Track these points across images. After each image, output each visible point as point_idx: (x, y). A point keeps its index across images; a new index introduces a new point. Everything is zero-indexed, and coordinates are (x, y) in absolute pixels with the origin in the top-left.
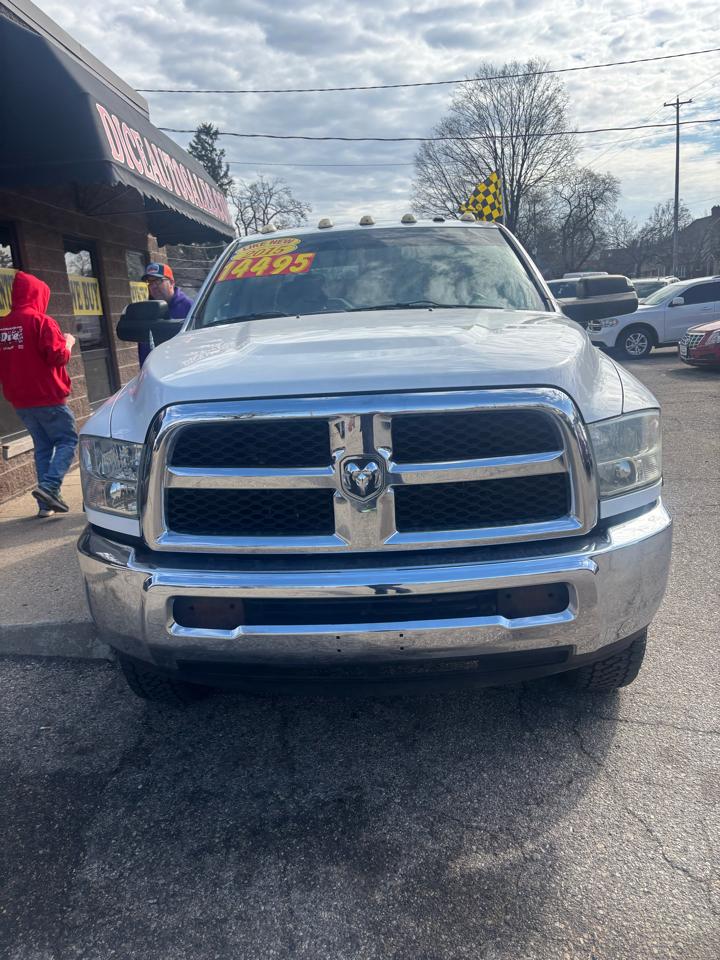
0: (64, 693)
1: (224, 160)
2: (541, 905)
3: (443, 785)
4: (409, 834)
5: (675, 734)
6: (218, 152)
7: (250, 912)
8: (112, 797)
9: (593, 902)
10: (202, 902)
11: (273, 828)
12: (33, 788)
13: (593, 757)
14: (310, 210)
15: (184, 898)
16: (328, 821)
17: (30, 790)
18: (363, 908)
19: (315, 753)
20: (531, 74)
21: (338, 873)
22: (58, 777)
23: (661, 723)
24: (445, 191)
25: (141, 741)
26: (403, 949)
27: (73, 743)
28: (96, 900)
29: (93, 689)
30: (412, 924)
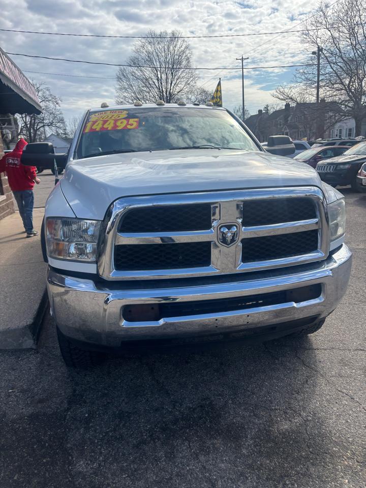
0: (14, 370)
2: (323, 441)
3: (249, 391)
4: (244, 417)
5: (341, 353)
7: (182, 471)
8: (73, 424)
9: (345, 435)
10: (153, 471)
11: (173, 426)
12: (21, 425)
13: (311, 367)
14: (61, 101)
15: (142, 471)
16: (200, 418)
17: (19, 427)
18: (240, 458)
19: (176, 384)
20: (174, 37)
21: (218, 442)
22: (33, 417)
23: (333, 348)
24: (133, 94)
25: (75, 391)
26: (269, 475)
27: (34, 397)
28: (91, 482)
29: (31, 365)
30: (268, 462)
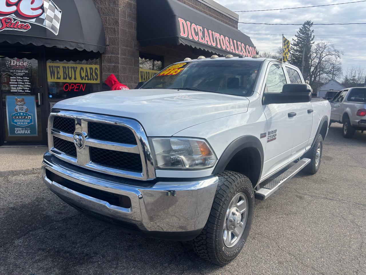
1: (313, 34)
6: (311, 31)
